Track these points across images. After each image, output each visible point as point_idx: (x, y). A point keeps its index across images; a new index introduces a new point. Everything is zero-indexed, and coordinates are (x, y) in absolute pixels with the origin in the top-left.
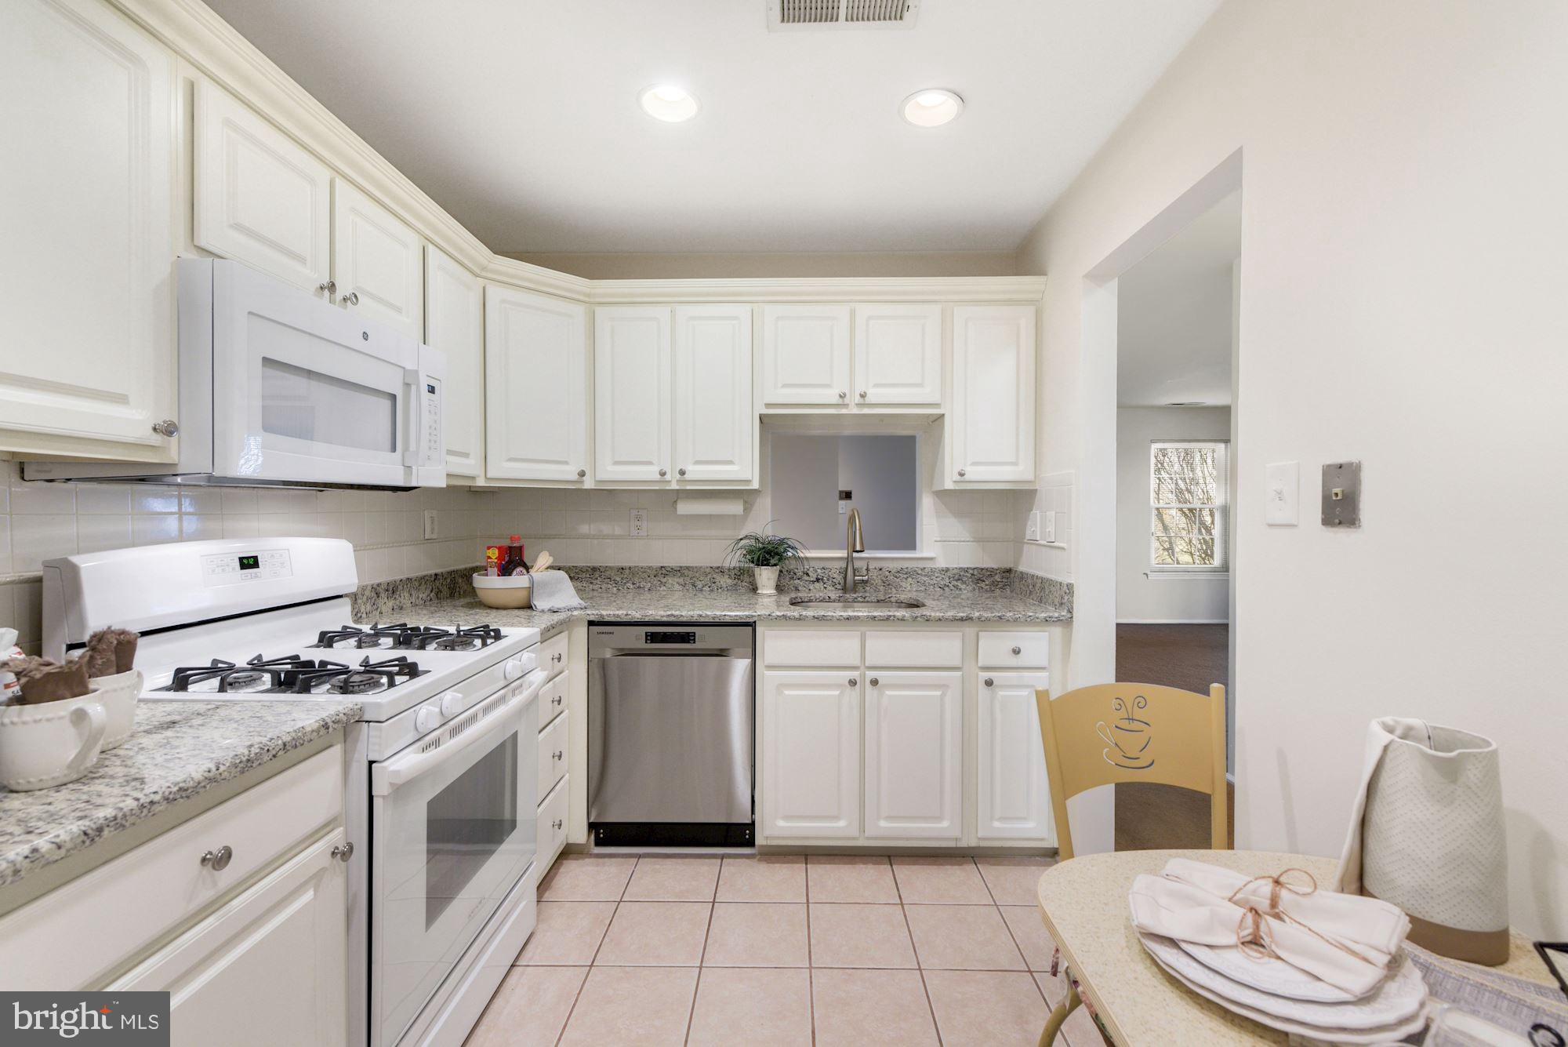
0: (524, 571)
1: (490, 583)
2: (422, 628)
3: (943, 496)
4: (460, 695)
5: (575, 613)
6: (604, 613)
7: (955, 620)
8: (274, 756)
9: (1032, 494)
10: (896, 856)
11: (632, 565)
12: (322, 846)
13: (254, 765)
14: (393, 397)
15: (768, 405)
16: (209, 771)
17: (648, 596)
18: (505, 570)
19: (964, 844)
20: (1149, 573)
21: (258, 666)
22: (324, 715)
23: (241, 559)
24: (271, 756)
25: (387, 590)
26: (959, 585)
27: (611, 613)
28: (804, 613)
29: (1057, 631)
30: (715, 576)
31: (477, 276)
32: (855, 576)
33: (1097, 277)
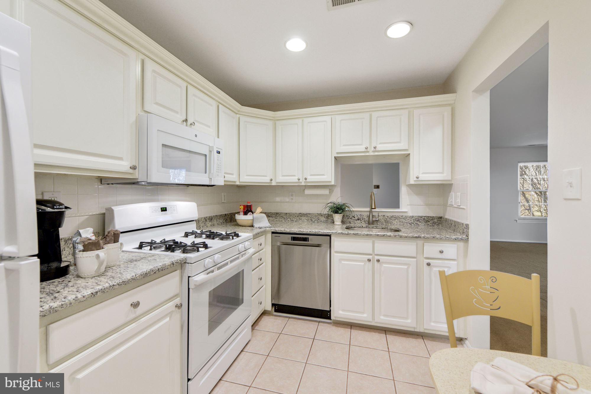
0: (252, 214)
1: (241, 218)
2: (215, 232)
3: (411, 186)
4: (220, 256)
5: (267, 229)
6: (277, 229)
7: (413, 237)
8: (155, 273)
9: (451, 185)
10: (388, 331)
11: (290, 212)
12: (172, 304)
13: (148, 275)
14: (206, 155)
15: (337, 153)
16: (133, 276)
17: (295, 223)
18: (245, 213)
19: (417, 330)
20: (517, 220)
21: (164, 242)
22: (173, 260)
23: (161, 208)
24: (153, 273)
25: (209, 219)
26: (418, 223)
27: (279, 229)
28: (349, 232)
29: (461, 244)
30: (319, 217)
31: (237, 114)
32: (373, 218)
33: (479, 91)
